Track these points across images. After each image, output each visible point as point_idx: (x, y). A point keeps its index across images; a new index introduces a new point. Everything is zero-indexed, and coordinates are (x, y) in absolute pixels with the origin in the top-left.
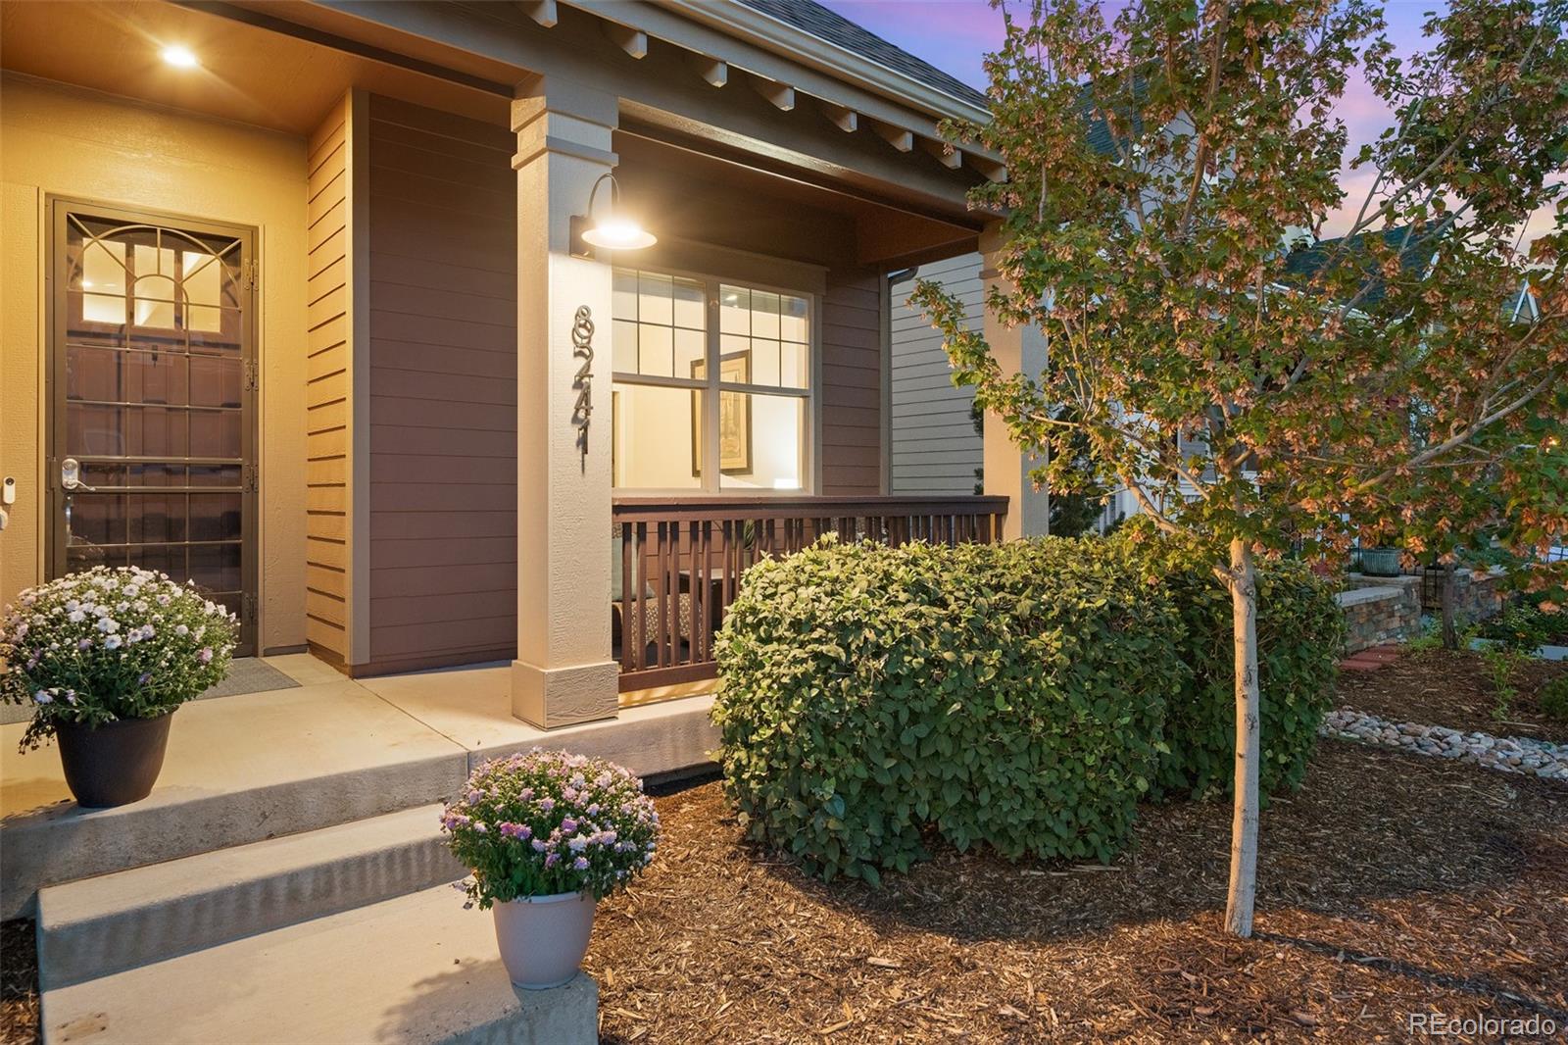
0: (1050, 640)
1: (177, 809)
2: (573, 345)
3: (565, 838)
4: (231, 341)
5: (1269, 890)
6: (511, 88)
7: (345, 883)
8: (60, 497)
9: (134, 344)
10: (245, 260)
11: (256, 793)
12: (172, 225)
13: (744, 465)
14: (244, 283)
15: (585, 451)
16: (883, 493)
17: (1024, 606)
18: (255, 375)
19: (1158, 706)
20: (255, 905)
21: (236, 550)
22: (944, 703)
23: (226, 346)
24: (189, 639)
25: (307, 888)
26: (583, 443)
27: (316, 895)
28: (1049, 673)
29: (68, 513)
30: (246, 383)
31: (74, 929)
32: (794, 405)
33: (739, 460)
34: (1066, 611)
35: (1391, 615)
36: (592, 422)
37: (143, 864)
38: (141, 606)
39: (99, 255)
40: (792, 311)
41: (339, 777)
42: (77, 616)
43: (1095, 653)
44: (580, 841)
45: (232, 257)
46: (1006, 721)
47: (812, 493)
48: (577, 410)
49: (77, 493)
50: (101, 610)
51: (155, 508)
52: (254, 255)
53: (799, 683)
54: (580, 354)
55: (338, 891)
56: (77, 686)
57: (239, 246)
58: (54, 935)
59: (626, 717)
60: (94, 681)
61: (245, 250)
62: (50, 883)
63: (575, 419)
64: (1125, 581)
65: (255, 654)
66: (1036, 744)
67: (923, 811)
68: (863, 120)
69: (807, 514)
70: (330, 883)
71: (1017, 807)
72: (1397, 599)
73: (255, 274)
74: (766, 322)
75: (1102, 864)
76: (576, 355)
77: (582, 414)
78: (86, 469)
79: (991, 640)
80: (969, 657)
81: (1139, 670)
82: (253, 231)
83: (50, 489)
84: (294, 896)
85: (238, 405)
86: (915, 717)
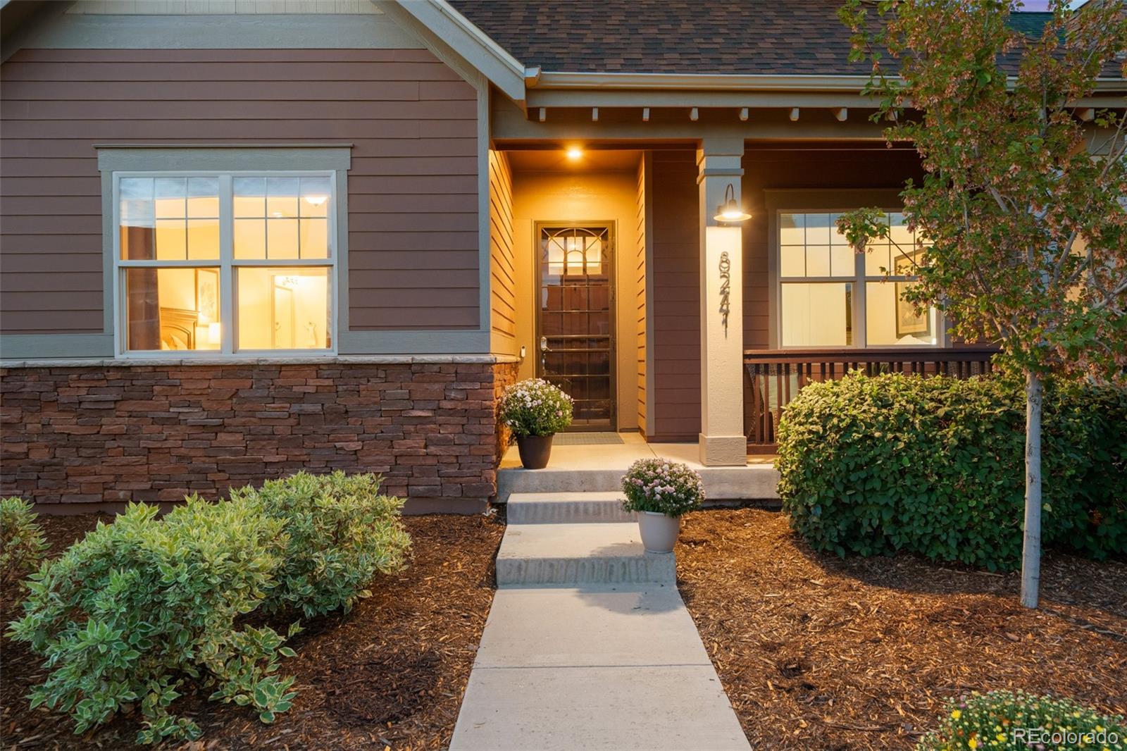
1: (552, 473)
2: (719, 272)
3: (653, 487)
4: (606, 278)
6: (695, 145)
7: (605, 511)
8: (541, 354)
9: (567, 283)
10: (610, 238)
11: (579, 472)
12: (580, 226)
13: (925, 329)
14: (609, 249)
15: (726, 327)
18: (614, 294)
20: (572, 512)
21: (607, 380)
22: (874, 460)
23: (603, 280)
24: (554, 407)
25: (591, 510)
26: (725, 322)
27: (594, 513)
28: (944, 449)
29: (544, 361)
30: (610, 298)
31: (516, 504)
33: (920, 326)
36: (731, 311)
37: (541, 492)
38: (539, 393)
39: (555, 246)
41: (610, 471)
42: (519, 395)
44: (659, 489)
45: (605, 237)
48: (722, 306)
49: (547, 352)
50: (526, 393)
51: (576, 359)
52: (613, 235)
54: (724, 276)
55: (602, 514)
56: (519, 421)
57: (607, 232)
58: (510, 505)
59: (750, 467)
60: (524, 420)
61: (609, 233)
62: (514, 492)
63: (721, 310)
65: (615, 431)
70: (599, 509)
71: (922, 525)
73: (614, 244)
75: (990, 572)
76: (721, 277)
77: (725, 307)
78: (549, 342)
80: (890, 436)
82: (613, 223)
83: (537, 350)
84: (586, 511)
85: (607, 309)
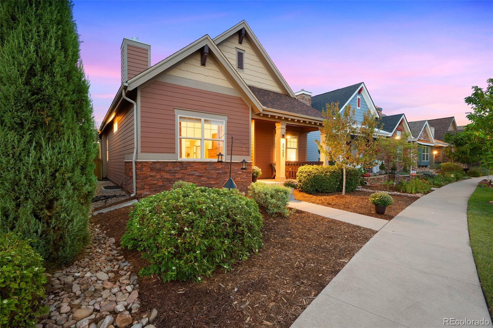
0: (328, 173)
5: (346, 192)
6: (276, 122)
16: (306, 161)
17: (326, 171)
19: (338, 180)
22: (319, 178)
26: (283, 156)
28: (328, 176)
32: (295, 150)
34: (330, 171)
35: (382, 180)
40: (295, 138)
43: (332, 175)
46: (324, 180)
47: (297, 161)
48: (283, 153)
53: (306, 176)
54: (283, 147)
64: (336, 169)
66: (327, 182)
67: (317, 188)
68: (309, 122)
69: (299, 163)
72: (383, 178)
74: (293, 140)
79: (323, 173)
80: (321, 174)
81: (336, 176)
86: (316, 179)
